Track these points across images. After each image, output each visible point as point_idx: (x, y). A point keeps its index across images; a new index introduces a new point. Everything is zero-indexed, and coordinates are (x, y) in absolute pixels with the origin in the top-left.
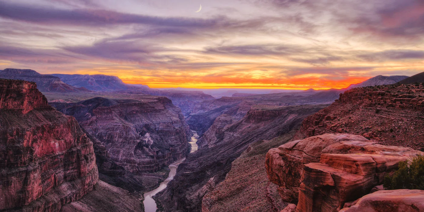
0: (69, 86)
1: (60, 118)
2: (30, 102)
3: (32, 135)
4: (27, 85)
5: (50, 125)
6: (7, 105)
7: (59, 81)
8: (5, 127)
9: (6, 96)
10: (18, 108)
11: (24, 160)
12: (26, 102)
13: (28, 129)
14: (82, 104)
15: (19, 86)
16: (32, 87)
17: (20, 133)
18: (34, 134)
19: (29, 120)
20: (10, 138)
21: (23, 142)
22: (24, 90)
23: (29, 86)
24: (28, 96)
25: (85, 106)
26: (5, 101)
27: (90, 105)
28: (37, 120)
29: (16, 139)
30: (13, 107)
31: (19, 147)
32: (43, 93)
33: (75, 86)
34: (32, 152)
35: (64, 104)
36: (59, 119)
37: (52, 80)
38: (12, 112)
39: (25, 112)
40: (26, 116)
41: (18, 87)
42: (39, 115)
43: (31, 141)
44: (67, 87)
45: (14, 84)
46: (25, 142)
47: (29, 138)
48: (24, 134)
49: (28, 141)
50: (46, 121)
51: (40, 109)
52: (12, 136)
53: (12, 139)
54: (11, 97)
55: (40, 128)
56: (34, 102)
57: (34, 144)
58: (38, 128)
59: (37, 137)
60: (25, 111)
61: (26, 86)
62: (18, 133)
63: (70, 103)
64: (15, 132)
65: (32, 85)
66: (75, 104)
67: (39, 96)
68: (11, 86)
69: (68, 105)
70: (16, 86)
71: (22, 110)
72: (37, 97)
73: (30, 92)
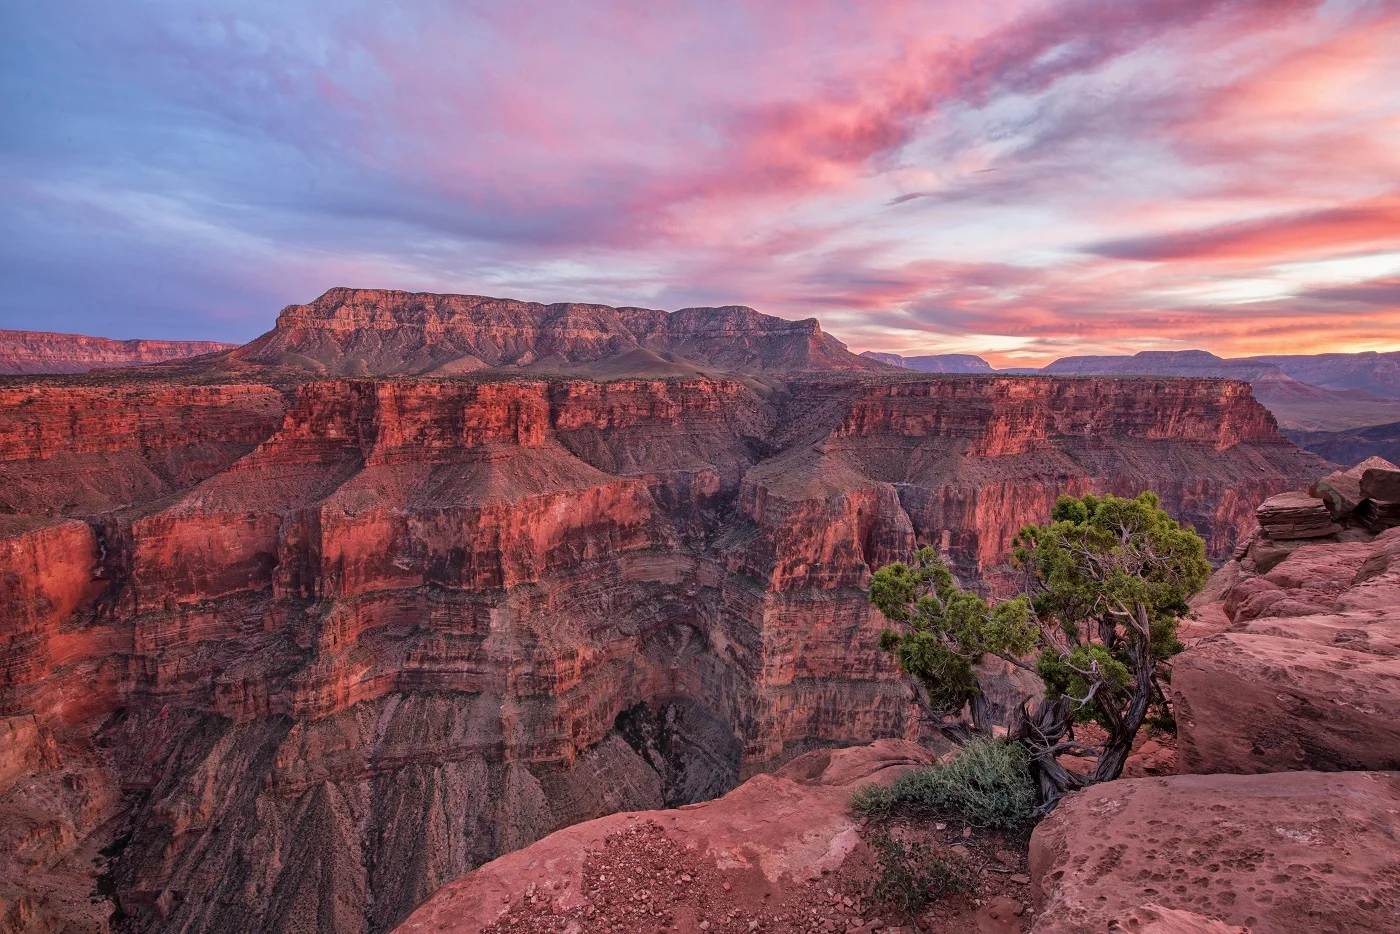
0: (1308, 388)
1: (1310, 467)
2: (1234, 428)
3: (1236, 498)
4: (1230, 389)
5: (1284, 482)
6: (1184, 430)
7: (1277, 373)
8: (1180, 474)
9: (1182, 411)
10: (1206, 438)
11: (1215, 547)
12: (1224, 426)
13: (1230, 485)
14: (1359, 435)
15: (1211, 390)
16: (1241, 392)
17: (1211, 492)
18: (1242, 496)
19: (1230, 466)
20: (1188, 497)
21: (1216, 511)
22: (1223, 400)
23: (1234, 390)
24: (1230, 413)
25: (1370, 442)
26: (1178, 422)
27: (1391, 441)
28: (1249, 466)
29: (1200, 501)
30: (1194, 435)
31: (1206, 518)
32: (1268, 406)
33: (1326, 387)
34: (1233, 534)
35: (1300, 433)
36: (1309, 469)
37: (1256, 372)
38: (1193, 446)
39: (1220, 447)
40: (1223, 456)
41: (1209, 394)
42: (1255, 455)
43: (1233, 509)
44: (1299, 390)
45: (1200, 387)
46: (1221, 511)
47: (1230, 503)
48: (1219, 492)
49: (1227, 510)
50: (1274, 471)
51: (1255, 443)
52: (1193, 494)
53: (1192, 500)
54: (1192, 415)
55: (1257, 485)
56: (1242, 427)
57: (1240, 519)
58: (1251, 485)
59: (1247, 505)
60: (1220, 445)
61: (1228, 391)
62: (1205, 491)
63: (1317, 432)
64: (1199, 488)
65: (1241, 388)
66: (1334, 434)
67: (1256, 413)
68: (1194, 391)
69: (1308, 436)
70: (1205, 391)
71: (1214, 442)
72: (1252, 414)
73: (1237, 403)
